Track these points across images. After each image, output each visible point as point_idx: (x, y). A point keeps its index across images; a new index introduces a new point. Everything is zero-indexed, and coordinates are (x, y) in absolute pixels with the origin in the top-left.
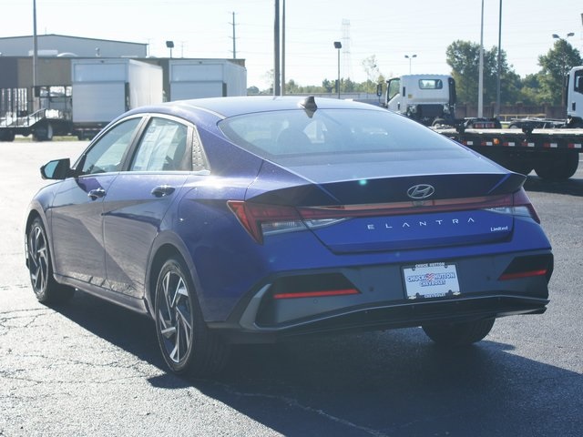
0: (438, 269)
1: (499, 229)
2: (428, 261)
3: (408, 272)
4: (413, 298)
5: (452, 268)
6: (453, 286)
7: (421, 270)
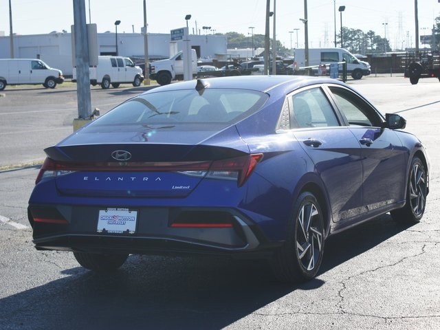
0: (123, 213)
1: (181, 187)
2: (117, 207)
3: (102, 213)
4: (100, 231)
5: (134, 214)
6: (131, 227)
7: (111, 212)
